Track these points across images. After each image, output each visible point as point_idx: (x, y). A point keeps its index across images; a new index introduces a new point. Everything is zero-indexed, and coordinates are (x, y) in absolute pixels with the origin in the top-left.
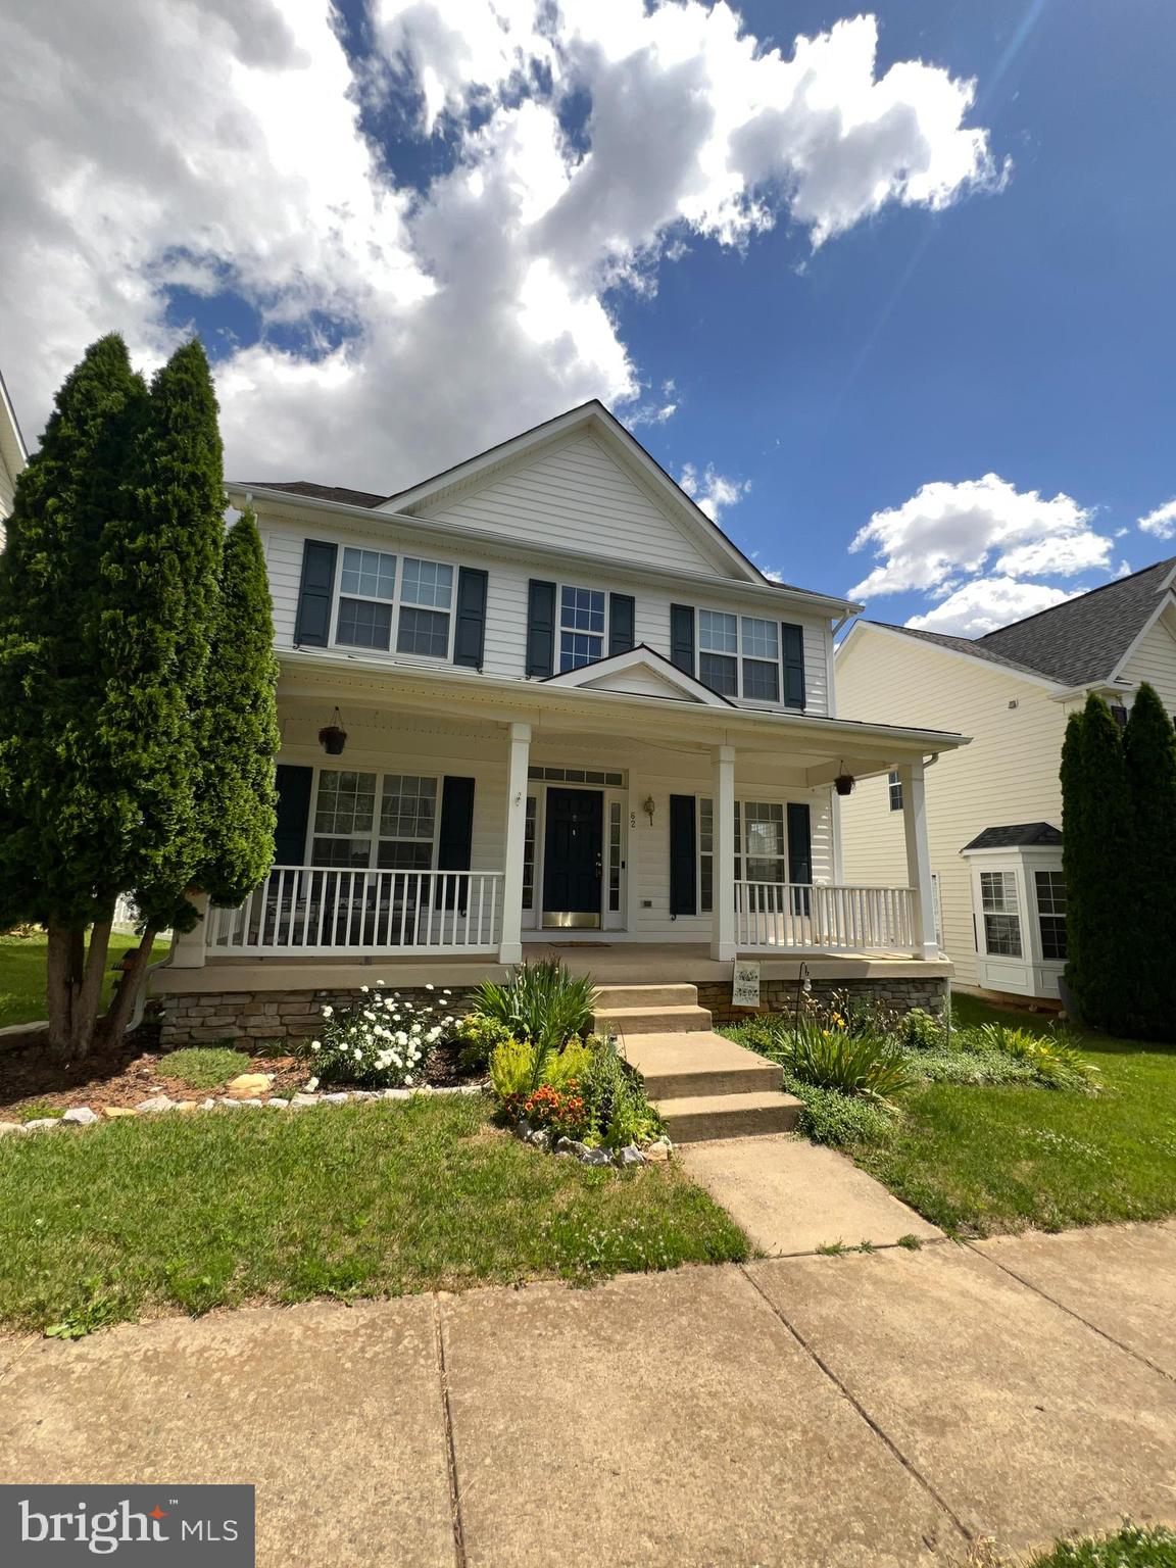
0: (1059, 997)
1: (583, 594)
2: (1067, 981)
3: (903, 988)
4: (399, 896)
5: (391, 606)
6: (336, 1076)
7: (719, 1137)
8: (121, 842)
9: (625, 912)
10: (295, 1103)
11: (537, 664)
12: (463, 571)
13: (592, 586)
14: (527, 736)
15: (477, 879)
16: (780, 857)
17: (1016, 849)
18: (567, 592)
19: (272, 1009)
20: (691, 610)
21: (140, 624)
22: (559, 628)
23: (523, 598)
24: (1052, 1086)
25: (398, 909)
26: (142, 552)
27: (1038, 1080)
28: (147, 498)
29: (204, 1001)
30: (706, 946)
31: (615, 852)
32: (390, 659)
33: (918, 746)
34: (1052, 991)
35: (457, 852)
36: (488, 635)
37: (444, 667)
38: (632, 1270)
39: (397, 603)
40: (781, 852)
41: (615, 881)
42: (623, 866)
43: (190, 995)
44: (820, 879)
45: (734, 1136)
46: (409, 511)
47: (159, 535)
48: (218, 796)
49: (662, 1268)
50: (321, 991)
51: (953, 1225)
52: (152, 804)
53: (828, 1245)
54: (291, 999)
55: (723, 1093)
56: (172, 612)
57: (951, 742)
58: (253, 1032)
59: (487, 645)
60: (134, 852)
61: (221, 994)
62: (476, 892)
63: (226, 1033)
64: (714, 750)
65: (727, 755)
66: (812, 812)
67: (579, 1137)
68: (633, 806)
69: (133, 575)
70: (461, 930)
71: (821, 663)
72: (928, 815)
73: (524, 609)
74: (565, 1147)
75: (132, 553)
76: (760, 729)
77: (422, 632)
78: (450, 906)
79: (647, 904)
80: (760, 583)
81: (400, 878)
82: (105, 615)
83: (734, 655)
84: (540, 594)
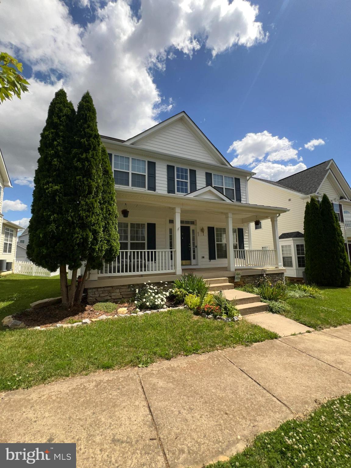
0: (303, 277)
1: (182, 169)
2: (305, 273)
3: (274, 276)
4: (138, 258)
5: (129, 173)
6: (143, 307)
7: (251, 314)
8: (88, 244)
9: (198, 260)
10: (139, 314)
11: (171, 190)
12: (149, 162)
13: (184, 167)
14: (180, 211)
15: (159, 252)
16: (237, 243)
17: (291, 239)
18: (178, 168)
19: (118, 291)
20: (211, 174)
21: (87, 180)
22: (176, 179)
23: (165, 170)
24: (314, 297)
25: (138, 262)
26: (85, 159)
27: (311, 296)
28: (84, 142)
29: (99, 290)
30: (226, 268)
31: (194, 243)
32: (130, 188)
33: (275, 212)
34: (301, 275)
35: (152, 245)
36: (157, 181)
37: (145, 190)
38: (256, 342)
39: (130, 172)
40: (237, 242)
41: (194, 252)
42: (196, 247)
43: (95, 288)
44: (246, 248)
45: (254, 313)
46: (132, 144)
47: (89, 153)
48: (108, 230)
49: (262, 341)
50: (131, 285)
51: (315, 328)
52: (95, 233)
53: (293, 333)
54: (123, 287)
55: (247, 303)
56: (94, 176)
57: (284, 211)
58: (113, 297)
59: (157, 184)
60: (91, 247)
61: (104, 287)
62: (159, 256)
63: (106, 298)
64: (226, 214)
65: (230, 215)
66: (244, 230)
67: (221, 315)
68: (199, 230)
69: (84, 166)
70: (155, 267)
71: (245, 189)
72: (279, 230)
73: (166, 174)
74: (219, 318)
75: (82, 159)
76: (240, 208)
77: (138, 180)
78: (152, 260)
79: (203, 257)
80: (229, 166)
81: (138, 252)
82: (78, 178)
83: (223, 187)
84: (170, 169)
